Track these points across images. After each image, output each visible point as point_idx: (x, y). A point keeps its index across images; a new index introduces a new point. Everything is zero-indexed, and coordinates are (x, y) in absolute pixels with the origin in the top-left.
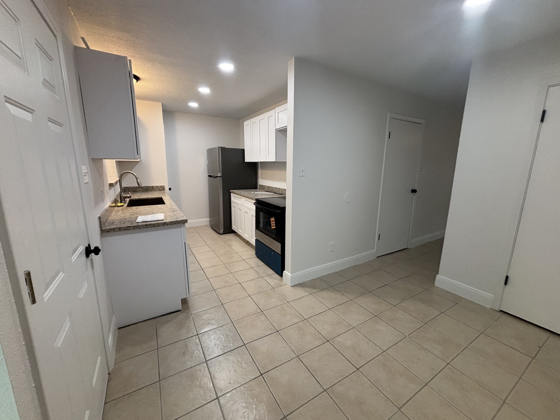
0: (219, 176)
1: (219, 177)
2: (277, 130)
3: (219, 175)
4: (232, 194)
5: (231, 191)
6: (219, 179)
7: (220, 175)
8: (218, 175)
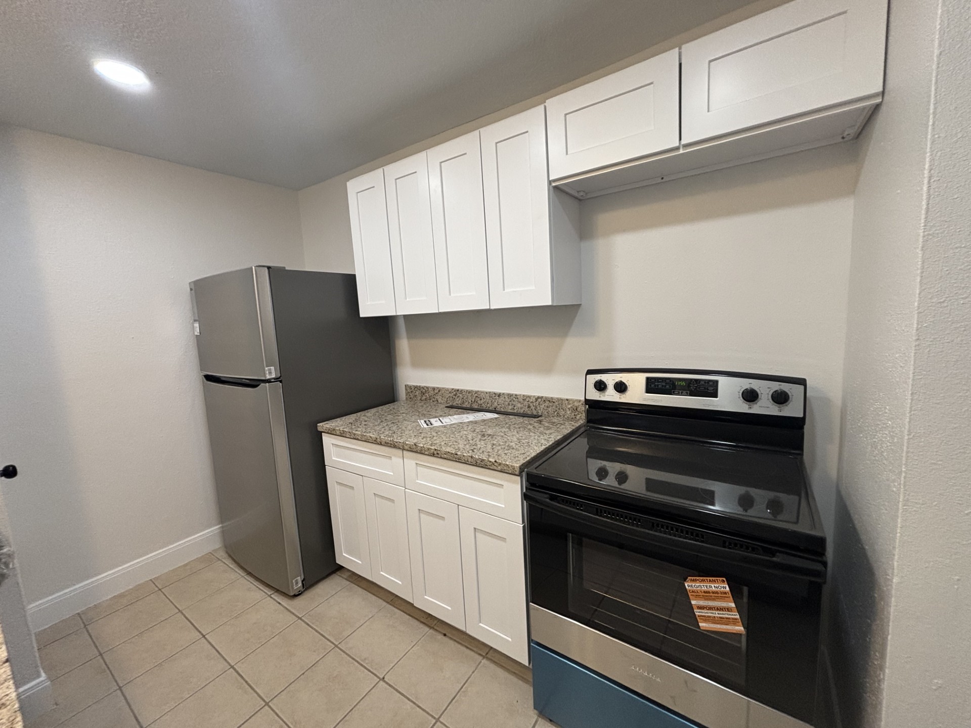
0: (268, 377)
1: (269, 381)
2: (554, 184)
3: (270, 373)
4: (327, 440)
5: (322, 426)
6: (270, 387)
7: (273, 376)
8: (265, 374)
